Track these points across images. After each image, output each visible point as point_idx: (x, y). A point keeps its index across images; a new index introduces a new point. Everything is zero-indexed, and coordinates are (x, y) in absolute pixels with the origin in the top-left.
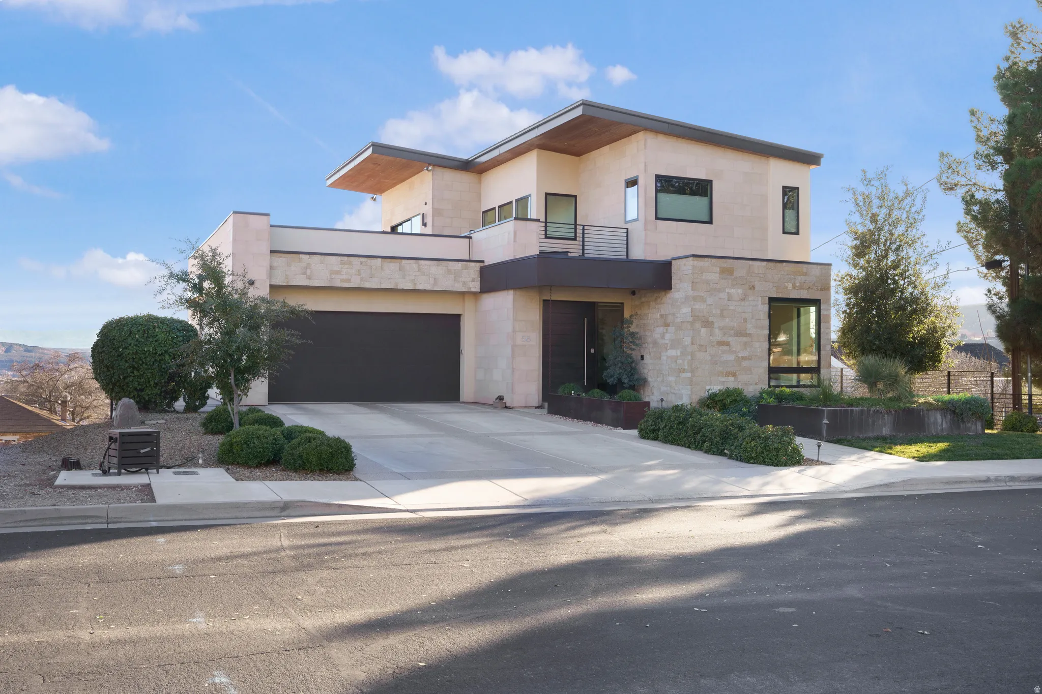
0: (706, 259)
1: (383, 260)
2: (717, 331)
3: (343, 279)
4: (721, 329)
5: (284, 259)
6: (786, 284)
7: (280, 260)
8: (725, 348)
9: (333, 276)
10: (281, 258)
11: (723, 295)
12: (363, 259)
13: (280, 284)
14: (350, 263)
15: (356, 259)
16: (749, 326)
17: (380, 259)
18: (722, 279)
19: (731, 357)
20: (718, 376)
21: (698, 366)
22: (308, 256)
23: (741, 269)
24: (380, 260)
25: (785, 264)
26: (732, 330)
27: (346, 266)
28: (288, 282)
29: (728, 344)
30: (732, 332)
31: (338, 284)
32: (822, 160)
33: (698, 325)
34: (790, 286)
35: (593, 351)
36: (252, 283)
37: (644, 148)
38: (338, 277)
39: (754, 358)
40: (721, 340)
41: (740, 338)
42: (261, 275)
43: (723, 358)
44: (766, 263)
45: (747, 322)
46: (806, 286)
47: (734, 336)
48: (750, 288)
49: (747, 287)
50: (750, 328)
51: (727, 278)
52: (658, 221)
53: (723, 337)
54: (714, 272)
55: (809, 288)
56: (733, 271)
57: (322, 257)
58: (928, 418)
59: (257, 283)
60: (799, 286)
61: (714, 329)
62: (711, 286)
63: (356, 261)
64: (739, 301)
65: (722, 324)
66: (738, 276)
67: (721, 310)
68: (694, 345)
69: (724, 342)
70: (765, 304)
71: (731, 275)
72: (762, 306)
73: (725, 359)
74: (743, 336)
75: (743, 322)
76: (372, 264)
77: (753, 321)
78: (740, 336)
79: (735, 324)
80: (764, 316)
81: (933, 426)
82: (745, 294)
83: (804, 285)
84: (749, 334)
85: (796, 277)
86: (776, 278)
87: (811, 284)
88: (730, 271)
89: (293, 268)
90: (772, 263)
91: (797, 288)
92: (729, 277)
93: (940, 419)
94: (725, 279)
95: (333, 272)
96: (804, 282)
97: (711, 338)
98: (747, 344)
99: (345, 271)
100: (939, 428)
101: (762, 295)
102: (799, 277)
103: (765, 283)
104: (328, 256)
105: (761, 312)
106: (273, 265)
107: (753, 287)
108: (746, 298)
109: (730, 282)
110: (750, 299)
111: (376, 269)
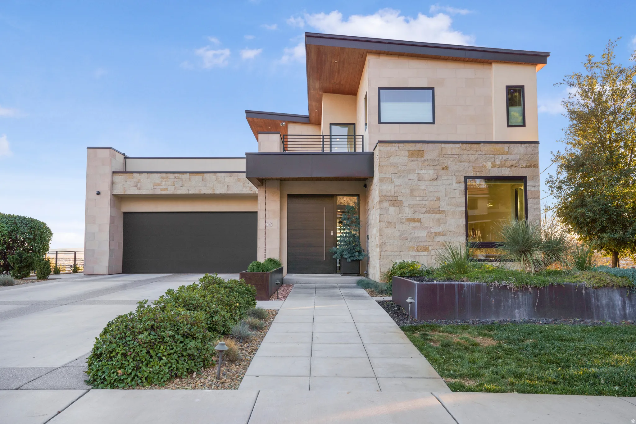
0: (393, 144)
1: (191, 174)
2: (406, 210)
3: (162, 189)
4: (411, 207)
5: (123, 177)
6: (484, 163)
8: (417, 224)
9: (156, 187)
10: (120, 177)
11: (413, 176)
12: (176, 175)
13: (119, 193)
14: (167, 178)
15: (172, 174)
16: (443, 204)
18: (412, 161)
19: (424, 233)
20: (409, 250)
21: (387, 241)
22: (139, 174)
23: (431, 152)
24: (188, 174)
25: (482, 144)
26: (424, 207)
27: (165, 180)
28: (124, 192)
29: (419, 221)
31: (159, 192)
32: (548, 59)
33: (386, 204)
34: (489, 165)
35: (332, 234)
36: (98, 193)
37: (368, 67)
38: (159, 187)
39: (448, 234)
40: (412, 217)
41: (432, 215)
42: (105, 188)
43: (413, 234)
44: (460, 144)
45: (440, 200)
46: (509, 163)
47: (425, 213)
48: (443, 169)
49: (439, 167)
50: (444, 206)
51: (417, 160)
52: (381, 125)
53: (414, 214)
54: (402, 155)
55: (512, 166)
56: (424, 153)
57: (148, 174)
58: (597, 298)
59: (102, 193)
60: (500, 165)
61: (404, 207)
62: (399, 169)
63: (172, 176)
64: (431, 181)
65: (412, 202)
66: (429, 158)
67: (411, 189)
68: (382, 222)
69: (414, 219)
70: (460, 183)
71: (422, 157)
72: (457, 185)
73: (416, 234)
74: (436, 213)
75: (435, 200)
76: (183, 178)
77: (447, 198)
78: (432, 214)
79: (427, 203)
80: (460, 194)
81: (606, 310)
82: (437, 175)
83: (506, 164)
84: (442, 211)
85: (496, 156)
86: (472, 158)
87: (515, 162)
88: (420, 154)
89: (128, 182)
90: (468, 144)
91: (498, 167)
92: (419, 159)
93: (620, 303)
94: (414, 161)
95: (156, 184)
96: (506, 160)
97: (400, 215)
98: (441, 220)
99: (163, 183)
100: (618, 313)
101: (456, 175)
102: (500, 157)
103: (460, 163)
104: (152, 174)
105: (455, 191)
106: (114, 181)
107: (447, 168)
108: (439, 178)
109: (420, 164)
110: (443, 179)
111: (185, 180)
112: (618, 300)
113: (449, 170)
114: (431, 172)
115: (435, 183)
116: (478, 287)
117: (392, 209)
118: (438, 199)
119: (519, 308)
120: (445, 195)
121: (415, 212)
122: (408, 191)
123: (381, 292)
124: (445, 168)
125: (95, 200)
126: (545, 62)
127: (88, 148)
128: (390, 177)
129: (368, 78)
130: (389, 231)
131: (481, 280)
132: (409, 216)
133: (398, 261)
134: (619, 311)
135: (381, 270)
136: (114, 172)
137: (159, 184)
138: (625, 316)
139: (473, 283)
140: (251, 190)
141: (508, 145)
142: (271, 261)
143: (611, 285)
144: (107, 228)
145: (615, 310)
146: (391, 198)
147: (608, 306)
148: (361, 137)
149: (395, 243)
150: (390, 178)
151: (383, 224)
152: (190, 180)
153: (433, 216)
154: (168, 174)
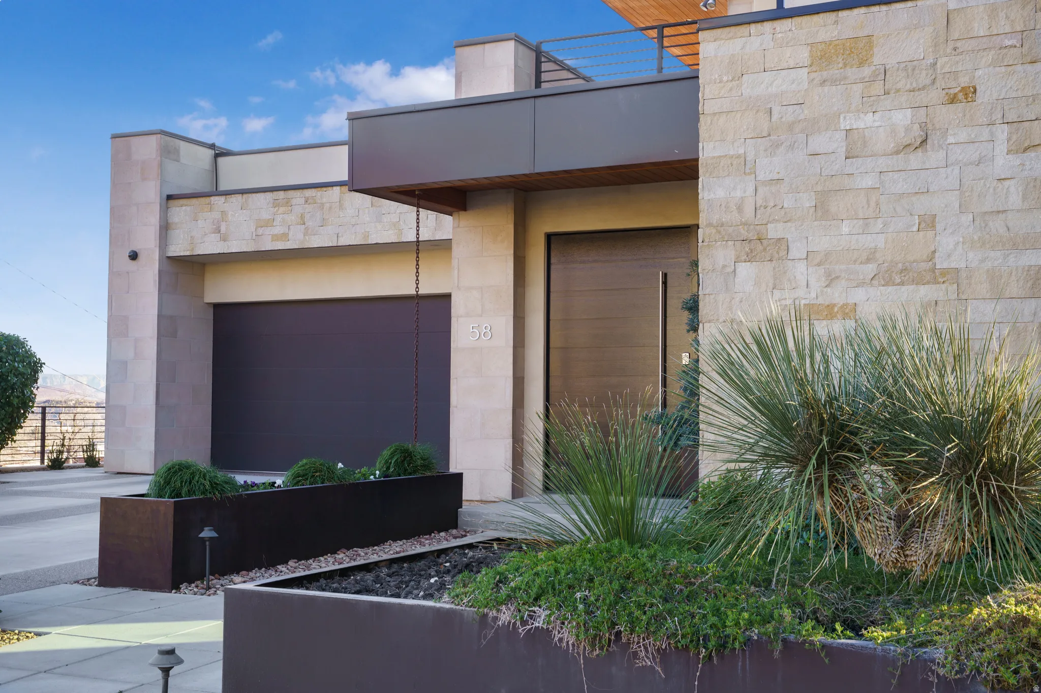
0: (753, 28)
2: (800, 272)
3: (276, 235)
4: (816, 260)
5: (188, 208)
7: (178, 213)
8: (838, 326)
9: (260, 231)
10: (184, 208)
11: (830, 142)
12: (309, 193)
13: (182, 254)
14: (288, 203)
15: (298, 193)
16: (947, 242)
17: (338, 188)
18: (823, 83)
22: (223, 199)
26: (868, 261)
27: (282, 209)
28: (192, 250)
29: (847, 313)
30: (871, 268)
31: (268, 246)
36: (134, 256)
38: (269, 231)
40: (820, 301)
41: (904, 288)
42: (148, 240)
45: (939, 227)
47: (875, 282)
48: (953, 100)
49: (935, 95)
50: (951, 249)
51: (846, 78)
53: (829, 290)
54: (785, 65)
56: (871, 46)
57: (245, 196)
59: (141, 256)
61: (790, 263)
62: (775, 117)
63: (297, 197)
64: (897, 152)
65: (822, 242)
66: (891, 62)
67: (818, 193)
68: (710, 322)
69: (830, 307)
70: (1026, 150)
71: (861, 64)
72: (1015, 160)
74: (918, 281)
75: (915, 228)
76: (324, 200)
77: (967, 219)
78: (902, 283)
79: (880, 241)
80: (1024, 198)
82: (923, 126)
84: (945, 272)
88: (857, 51)
89: (200, 223)
92: (852, 73)
94: (834, 82)
95: (261, 224)
97: (777, 294)
99: (279, 219)
101: (1012, 117)
103: (1029, 67)
104: (254, 195)
105: (1007, 183)
106: (170, 221)
107: (970, 93)
108: (933, 139)
109: (858, 89)
110: (951, 140)
111: (330, 208)
113: (979, 101)
114: (902, 118)
115: (915, 159)
117: (745, 270)
118: (929, 223)
120: (957, 206)
121: (831, 280)
122: (807, 201)
124: (961, 96)
127: (115, 137)
128: (741, 151)
132: (812, 296)
136: (170, 197)
137: (269, 223)
144: (151, 349)
146: (744, 233)
150: (739, 157)
152: (341, 207)
154: (291, 193)
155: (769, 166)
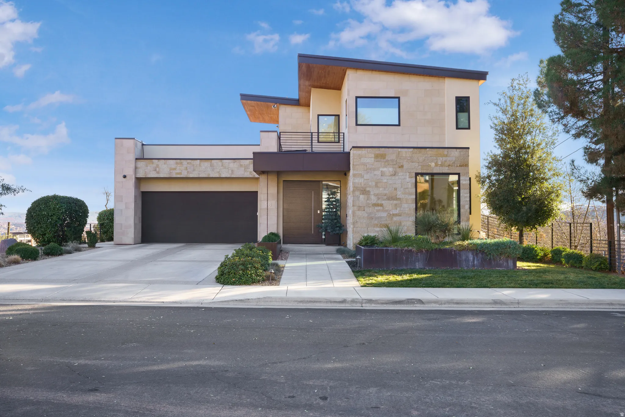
0: (363, 149)
1: (201, 160)
3: (177, 173)
4: (375, 195)
5: (144, 163)
6: (430, 163)
7: (141, 164)
8: (380, 208)
9: (171, 171)
11: (378, 173)
12: (189, 161)
13: (142, 177)
14: (181, 163)
15: (185, 161)
16: (399, 193)
17: (199, 160)
18: (377, 161)
19: (384, 214)
20: (374, 227)
21: (358, 220)
22: (157, 161)
23: (391, 155)
25: (428, 149)
26: (385, 196)
27: (179, 165)
28: (146, 176)
29: (381, 205)
31: (174, 176)
32: (488, 76)
33: (357, 193)
34: (433, 164)
35: (319, 212)
36: (125, 177)
37: (348, 80)
38: (174, 171)
39: (403, 215)
40: (376, 203)
42: (130, 172)
43: (377, 215)
44: (412, 149)
46: (447, 164)
47: (386, 200)
48: (400, 167)
49: (396, 166)
50: (399, 194)
51: (381, 161)
52: (358, 127)
53: (378, 201)
54: (369, 157)
55: (449, 165)
56: (385, 156)
57: (165, 160)
58: (460, 256)
59: (128, 177)
60: (441, 164)
61: (371, 195)
62: (367, 167)
63: (185, 162)
64: (390, 176)
65: (376, 191)
66: (389, 159)
67: (376, 182)
69: (378, 204)
70: (411, 177)
71: (384, 158)
72: (410, 179)
73: (379, 215)
74: (394, 200)
75: (393, 190)
76: (194, 164)
77: (402, 189)
78: (391, 200)
79: (387, 192)
80: (411, 186)
81: (464, 262)
82: (395, 172)
83: (445, 164)
84: (399, 198)
85: (438, 158)
86: (421, 159)
87: (451, 163)
88: (383, 156)
89: (149, 167)
90: (418, 149)
91: (439, 166)
92: (382, 160)
93: (472, 258)
94: (379, 161)
95: (171, 169)
96: (445, 161)
97: (368, 201)
98: (398, 205)
99: (178, 168)
100: (471, 264)
101: (409, 172)
102: (441, 158)
103: (412, 163)
104: (169, 160)
105: (408, 183)
106: (137, 166)
107: (402, 166)
108: (397, 174)
109: (383, 163)
110: (399, 174)
111: (196, 166)
112: (471, 257)
113: (404, 168)
114: (391, 169)
115: (393, 178)
116: (397, 250)
117: (362, 197)
118: (396, 189)
119: (418, 262)
120: (400, 186)
121: (379, 199)
122: (374, 184)
123: (351, 256)
125: (122, 182)
126: (485, 79)
127: (116, 138)
128: (361, 173)
129: (348, 89)
130: (359, 213)
131: (399, 247)
132: (375, 202)
133: (366, 235)
134: (471, 263)
135: (354, 241)
136: (136, 159)
138: (474, 266)
139: (394, 248)
140: (252, 174)
141: (446, 150)
142: (272, 234)
143: (467, 249)
144: (132, 206)
145: (469, 262)
146: (361, 189)
147: (465, 260)
148: (343, 134)
149: (364, 222)
151: (356, 208)
152: (200, 166)
153: (392, 202)
154: (182, 161)
155: (366, 176)
